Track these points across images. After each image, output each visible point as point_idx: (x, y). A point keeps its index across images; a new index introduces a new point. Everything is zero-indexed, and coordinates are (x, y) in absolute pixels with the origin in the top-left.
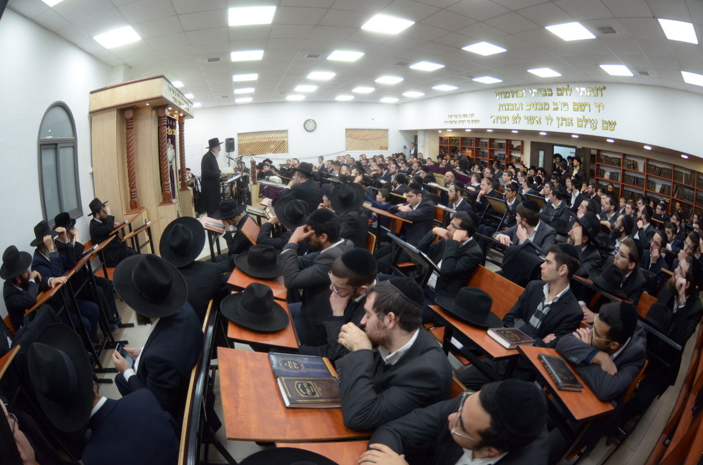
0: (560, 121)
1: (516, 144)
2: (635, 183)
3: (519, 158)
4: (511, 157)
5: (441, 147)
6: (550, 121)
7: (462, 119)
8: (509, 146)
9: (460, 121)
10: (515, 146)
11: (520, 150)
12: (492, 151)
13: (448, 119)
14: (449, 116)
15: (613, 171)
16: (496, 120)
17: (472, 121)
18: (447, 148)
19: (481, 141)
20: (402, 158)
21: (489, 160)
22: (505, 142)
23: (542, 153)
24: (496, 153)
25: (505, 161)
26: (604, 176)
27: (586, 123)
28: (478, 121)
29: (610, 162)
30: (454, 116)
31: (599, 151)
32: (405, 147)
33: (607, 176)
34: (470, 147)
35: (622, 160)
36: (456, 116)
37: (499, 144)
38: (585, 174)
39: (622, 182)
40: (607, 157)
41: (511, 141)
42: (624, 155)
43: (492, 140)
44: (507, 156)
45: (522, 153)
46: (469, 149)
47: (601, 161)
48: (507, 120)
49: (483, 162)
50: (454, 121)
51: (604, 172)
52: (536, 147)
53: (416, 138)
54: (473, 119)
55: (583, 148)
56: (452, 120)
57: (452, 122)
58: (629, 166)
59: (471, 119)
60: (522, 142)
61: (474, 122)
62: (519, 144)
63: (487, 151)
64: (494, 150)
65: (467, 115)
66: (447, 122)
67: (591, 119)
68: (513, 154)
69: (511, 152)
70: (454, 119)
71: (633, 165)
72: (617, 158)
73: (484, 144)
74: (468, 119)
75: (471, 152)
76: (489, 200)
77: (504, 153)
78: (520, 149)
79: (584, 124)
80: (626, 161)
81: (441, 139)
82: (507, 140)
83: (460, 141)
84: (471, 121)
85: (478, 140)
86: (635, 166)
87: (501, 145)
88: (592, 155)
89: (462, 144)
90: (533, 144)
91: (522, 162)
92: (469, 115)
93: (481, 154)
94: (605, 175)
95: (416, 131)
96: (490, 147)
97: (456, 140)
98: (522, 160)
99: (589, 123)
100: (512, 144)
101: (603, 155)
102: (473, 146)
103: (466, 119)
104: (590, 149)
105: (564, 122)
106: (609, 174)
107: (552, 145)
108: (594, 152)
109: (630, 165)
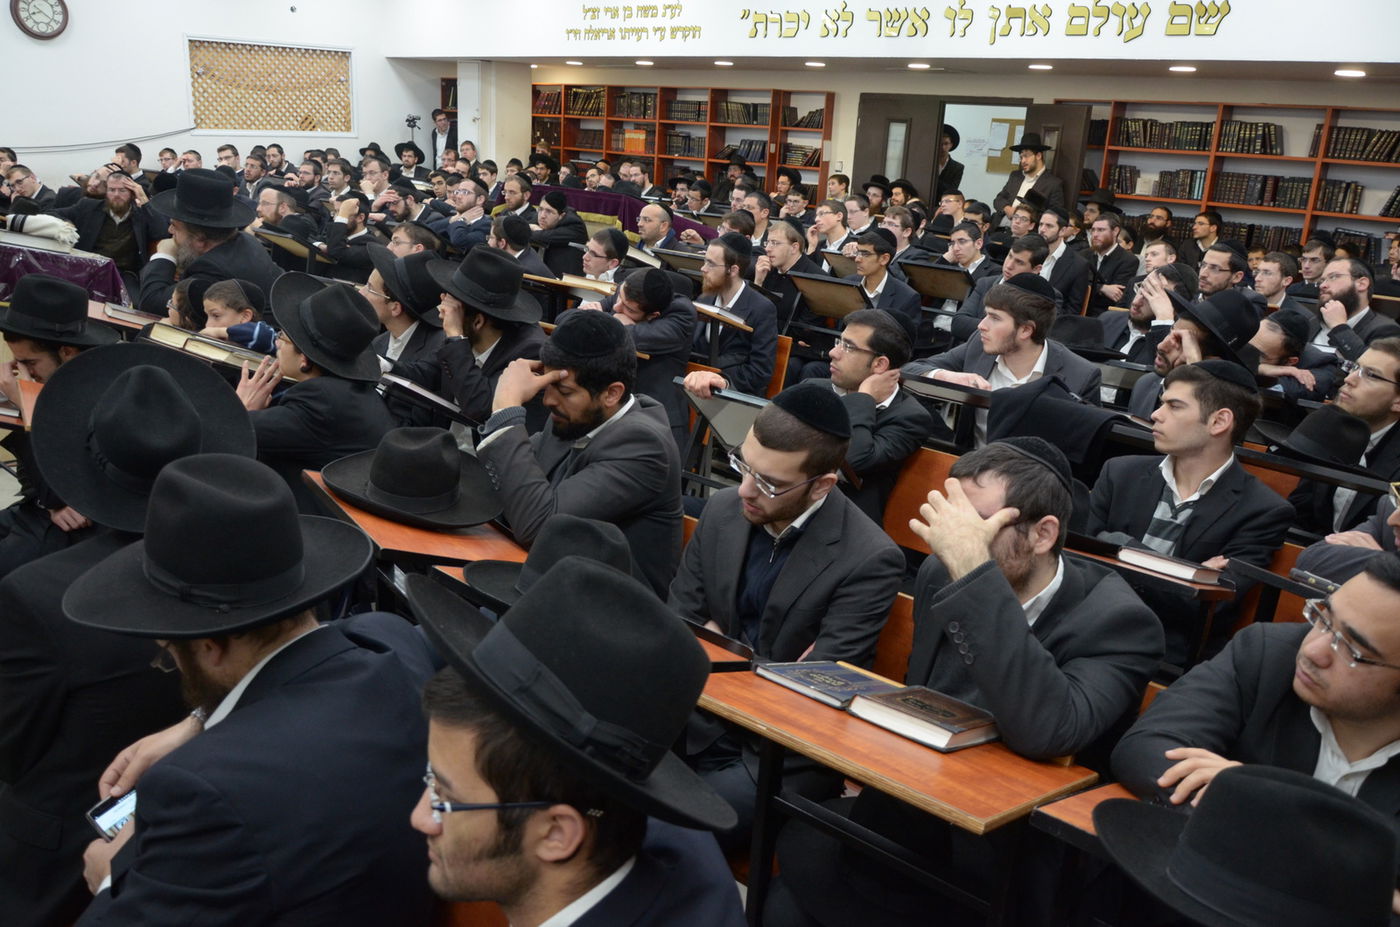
0: (1003, 20)
1: (804, 107)
2: (1268, 195)
3: (816, 150)
4: (787, 149)
5: (537, 123)
6: (960, 25)
7: (637, 22)
8: (782, 115)
9: (627, 31)
10: (802, 113)
11: (819, 126)
12: (718, 133)
13: (583, 24)
14: (587, 11)
15: (1172, 166)
16: (761, 27)
17: (674, 31)
18: (555, 124)
19: (680, 97)
20: (411, 160)
21: (710, 164)
22: (768, 100)
23: (898, 132)
24: (734, 140)
25: (766, 165)
26: (1133, 187)
27: (1101, 20)
28: (694, 31)
29: (1160, 138)
30: (607, 10)
31: (1120, 106)
32: (412, 122)
33: (1145, 185)
34: (641, 120)
35: (1215, 130)
36: (614, 13)
37: (746, 106)
38: (1064, 186)
39: (1211, 198)
40: (1154, 122)
41: (788, 94)
42: (1229, 109)
43: (719, 95)
44: (772, 148)
45: (828, 136)
46: (638, 127)
47: (1128, 140)
48: (803, 25)
49: (686, 170)
50: (604, 31)
51: (1135, 173)
52: (877, 111)
53: (449, 87)
54: (677, 22)
55: (1058, 102)
56: (597, 24)
57: (595, 34)
58: (1245, 144)
59: (667, 23)
60: (831, 98)
61: (679, 34)
62: (819, 103)
63: (701, 132)
64: (724, 129)
65: (655, 8)
66: (576, 32)
67: (1127, 4)
68: (794, 140)
69: (786, 133)
70: (604, 21)
71: (1265, 138)
72: (1195, 124)
73: (692, 108)
74: (658, 22)
75: (642, 136)
76: (801, 284)
77: (765, 137)
78: (821, 122)
79: (1094, 22)
80: (1234, 129)
81: (536, 92)
82: (777, 94)
83: (604, 100)
84: (668, 34)
85: (669, 94)
86: (1271, 142)
87: (752, 113)
88: (1092, 122)
89: (612, 109)
90: (867, 102)
91: (827, 164)
92: (661, 11)
93: (678, 142)
94: (1139, 182)
95: (451, 63)
96: (711, 121)
97: (588, 97)
98: (825, 158)
99: (1114, 21)
100: (792, 105)
101: (1135, 121)
102: (654, 118)
103: (649, 23)
104: (1088, 106)
105: (1017, 24)
106: (1156, 178)
107: (941, 103)
108: (1103, 113)
109: (1251, 141)
